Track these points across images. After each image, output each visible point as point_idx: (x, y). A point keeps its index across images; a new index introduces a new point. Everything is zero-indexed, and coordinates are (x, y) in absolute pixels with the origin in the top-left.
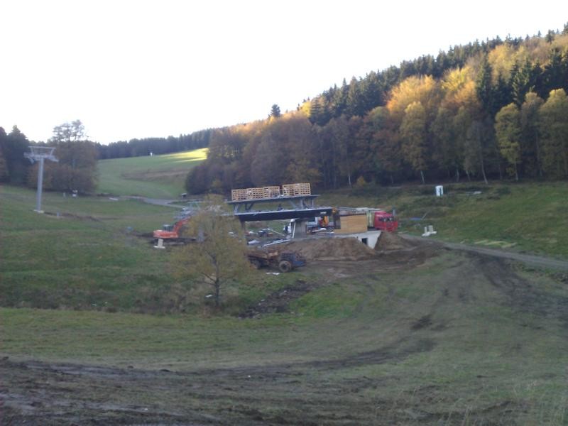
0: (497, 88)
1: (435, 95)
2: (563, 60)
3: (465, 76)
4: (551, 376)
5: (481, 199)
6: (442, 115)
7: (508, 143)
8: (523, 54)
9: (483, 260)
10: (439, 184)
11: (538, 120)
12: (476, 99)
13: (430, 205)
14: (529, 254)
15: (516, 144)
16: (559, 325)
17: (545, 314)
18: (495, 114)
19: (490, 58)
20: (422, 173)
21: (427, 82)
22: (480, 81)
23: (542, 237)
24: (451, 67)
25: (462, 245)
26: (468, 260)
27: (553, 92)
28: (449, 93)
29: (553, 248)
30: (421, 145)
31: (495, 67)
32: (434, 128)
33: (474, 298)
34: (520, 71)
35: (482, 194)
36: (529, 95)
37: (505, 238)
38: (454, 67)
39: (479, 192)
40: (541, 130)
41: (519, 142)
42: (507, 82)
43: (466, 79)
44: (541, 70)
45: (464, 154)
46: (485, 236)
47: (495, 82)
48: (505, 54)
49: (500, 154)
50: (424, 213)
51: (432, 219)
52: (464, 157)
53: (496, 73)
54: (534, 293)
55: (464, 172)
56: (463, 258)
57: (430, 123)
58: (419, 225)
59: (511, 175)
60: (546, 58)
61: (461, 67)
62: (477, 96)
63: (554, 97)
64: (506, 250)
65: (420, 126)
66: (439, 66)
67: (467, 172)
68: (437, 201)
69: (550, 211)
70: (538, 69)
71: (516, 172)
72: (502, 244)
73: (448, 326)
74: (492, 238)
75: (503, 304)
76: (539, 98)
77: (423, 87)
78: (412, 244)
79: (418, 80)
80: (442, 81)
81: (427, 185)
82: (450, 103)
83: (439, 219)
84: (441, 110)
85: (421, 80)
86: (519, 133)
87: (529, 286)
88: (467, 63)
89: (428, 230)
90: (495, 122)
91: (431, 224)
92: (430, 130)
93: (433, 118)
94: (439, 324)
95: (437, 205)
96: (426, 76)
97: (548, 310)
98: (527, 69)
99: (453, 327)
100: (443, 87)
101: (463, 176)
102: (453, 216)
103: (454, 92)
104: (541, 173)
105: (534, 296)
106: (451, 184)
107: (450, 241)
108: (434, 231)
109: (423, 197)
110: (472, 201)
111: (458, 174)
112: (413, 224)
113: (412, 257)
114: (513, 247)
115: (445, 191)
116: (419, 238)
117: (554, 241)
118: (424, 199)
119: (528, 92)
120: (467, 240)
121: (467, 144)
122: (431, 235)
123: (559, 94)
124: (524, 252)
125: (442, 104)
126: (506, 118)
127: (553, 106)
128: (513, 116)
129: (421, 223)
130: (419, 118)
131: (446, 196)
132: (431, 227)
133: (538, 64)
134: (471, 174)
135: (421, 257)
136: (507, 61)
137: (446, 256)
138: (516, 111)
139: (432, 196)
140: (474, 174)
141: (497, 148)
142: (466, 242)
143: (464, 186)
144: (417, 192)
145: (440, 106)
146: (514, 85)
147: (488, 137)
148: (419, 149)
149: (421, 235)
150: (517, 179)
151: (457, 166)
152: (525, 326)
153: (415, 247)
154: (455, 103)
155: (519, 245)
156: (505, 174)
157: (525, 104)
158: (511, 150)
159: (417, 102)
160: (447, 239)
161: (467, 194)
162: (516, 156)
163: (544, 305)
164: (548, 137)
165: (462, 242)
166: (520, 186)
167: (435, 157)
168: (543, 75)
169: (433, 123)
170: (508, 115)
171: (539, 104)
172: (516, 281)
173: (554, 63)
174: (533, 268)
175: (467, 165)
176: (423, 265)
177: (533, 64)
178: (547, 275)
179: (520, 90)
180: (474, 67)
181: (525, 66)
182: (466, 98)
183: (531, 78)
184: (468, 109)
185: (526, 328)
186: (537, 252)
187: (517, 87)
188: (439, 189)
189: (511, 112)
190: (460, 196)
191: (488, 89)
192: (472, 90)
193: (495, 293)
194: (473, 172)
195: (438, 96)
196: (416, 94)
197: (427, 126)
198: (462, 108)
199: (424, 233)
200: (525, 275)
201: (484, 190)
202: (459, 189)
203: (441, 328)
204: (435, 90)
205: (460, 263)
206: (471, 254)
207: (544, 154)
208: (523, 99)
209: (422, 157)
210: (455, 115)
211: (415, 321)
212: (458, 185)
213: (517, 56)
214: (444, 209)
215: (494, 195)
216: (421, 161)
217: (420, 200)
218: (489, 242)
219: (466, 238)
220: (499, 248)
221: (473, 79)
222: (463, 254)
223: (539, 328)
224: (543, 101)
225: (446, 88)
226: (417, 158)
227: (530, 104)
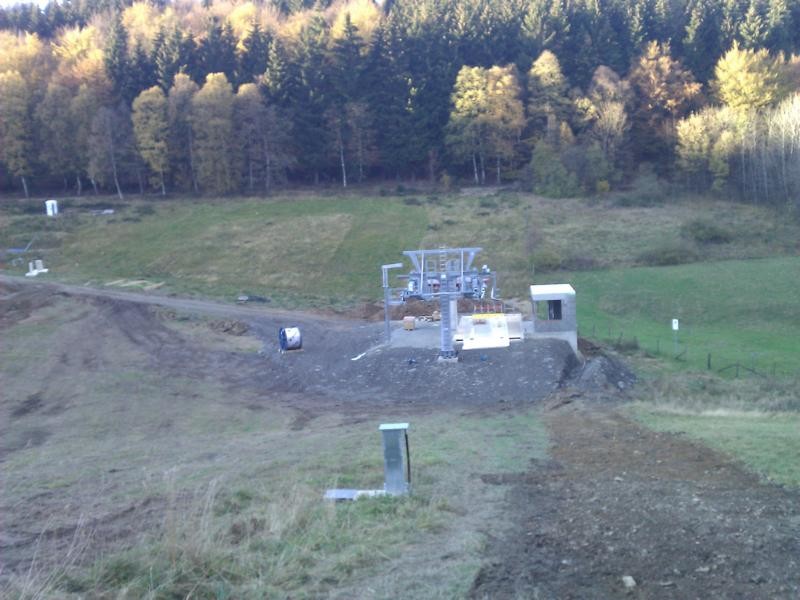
0: (134, 63)
1: (42, 63)
2: (223, 34)
3: (89, 41)
4: (211, 457)
5: (113, 221)
6: (54, 95)
7: (152, 143)
8: (171, 19)
9: (118, 308)
10: (50, 197)
11: (191, 114)
12: (104, 76)
13: (38, 228)
14: (183, 298)
15: (161, 144)
16: (221, 389)
17: (202, 376)
18: (132, 100)
19: (125, 18)
20: (23, 180)
21: (30, 44)
22: (109, 50)
23: (199, 273)
24: (67, 25)
25: (88, 288)
26: (96, 309)
27: (210, 77)
28: (63, 63)
29: (213, 287)
30: (22, 138)
31: (132, 32)
32: (42, 113)
33: (106, 363)
34: (167, 42)
35: (114, 214)
36: (179, 77)
37: (148, 276)
38: (72, 25)
39: (111, 211)
40: (196, 126)
41: (165, 140)
42: (149, 56)
43: (89, 45)
44: (195, 45)
45: (88, 155)
46: (121, 274)
47: (132, 54)
48: (147, 15)
49: (140, 157)
50: (27, 241)
51: (40, 250)
52: (88, 159)
53: (133, 41)
54: (189, 349)
55: (89, 181)
56: (88, 307)
57: (35, 106)
58: (20, 259)
59: (156, 187)
60: (202, 29)
61: (82, 25)
62: (107, 72)
63: (212, 83)
64: (150, 293)
65: (19, 108)
66: (48, 20)
67: (93, 182)
68: (48, 224)
69: (207, 239)
70: (190, 43)
71: (162, 183)
72: (145, 284)
73: (67, 405)
74: (131, 276)
75: (145, 369)
76: (192, 83)
77: (22, 49)
78: (11, 289)
79: (14, 37)
80: (52, 44)
81: (33, 199)
82: (66, 77)
83: (51, 250)
84: (52, 86)
85: (20, 38)
86: (167, 129)
87: (182, 341)
88: (91, 22)
89: (35, 268)
90: (133, 111)
91: (40, 258)
92: (35, 115)
93: (40, 98)
94: (55, 404)
95: (48, 229)
96: (27, 32)
97: (206, 371)
98: (176, 40)
99: (75, 406)
100: (54, 53)
101: (87, 186)
102: (73, 246)
103: (71, 63)
104: (196, 186)
105: (188, 353)
106: (71, 198)
107: (69, 283)
108: (45, 268)
109: (26, 216)
110: (102, 224)
111: (79, 182)
112: (11, 257)
113: (9, 310)
114: (159, 288)
115: (61, 207)
116: (21, 280)
117: (214, 278)
118: (28, 219)
119: (178, 72)
120: (95, 280)
121: (92, 140)
122: (40, 275)
123: (218, 79)
124: (174, 295)
125: (54, 78)
126: (148, 106)
127: (211, 95)
128: (158, 104)
129: (24, 256)
130: (18, 96)
131: (60, 215)
132: (39, 262)
133: (191, 36)
134: (98, 185)
135: (24, 308)
136: (150, 26)
137: (62, 304)
138: (162, 98)
139: (40, 216)
140: (102, 185)
141: (136, 149)
142: (92, 283)
143: (89, 202)
144: (17, 209)
145: (51, 81)
146: (159, 61)
147: (123, 133)
148: (18, 145)
149: (24, 275)
150: (164, 193)
151: (78, 172)
152: (176, 395)
153: (15, 294)
154: (73, 78)
155: (169, 285)
156: (148, 186)
157: (173, 89)
158: (156, 152)
159: (13, 72)
160: (64, 280)
161: (94, 213)
162: (162, 161)
163: (202, 365)
164: (205, 137)
165: (87, 284)
166: (168, 203)
167: (43, 157)
168: (198, 51)
169: (39, 105)
170: (150, 103)
171: (192, 91)
172: (164, 335)
173: (213, 37)
174: (186, 316)
175: (93, 171)
176: (28, 320)
177: (185, 35)
178: (205, 324)
179: (167, 69)
180: (102, 29)
181: (173, 36)
182: (89, 74)
183: (182, 54)
184: (92, 89)
185: (179, 397)
186: (193, 294)
187: (162, 65)
188: (51, 205)
189: (155, 99)
190: (83, 216)
191: (122, 64)
192: (98, 61)
193: (135, 354)
194: (101, 181)
195: (46, 66)
196: (11, 58)
197: (31, 109)
198: (84, 87)
199: (28, 271)
200: (175, 326)
201: (119, 207)
202: (81, 206)
203: (57, 410)
204: (41, 55)
205: (85, 315)
206: (101, 301)
207: (199, 160)
208: (171, 82)
209: (23, 156)
210: (74, 95)
211: (18, 404)
212: (79, 200)
213: (163, 21)
214: (59, 235)
215: (132, 216)
216: (22, 162)
217: (22, 222)
218: (126, 282)
219: (92, 278)
220: (139, 290)
221: (99, 47)
222: (89, 300)
223: (195, 396)
224: (197, 87)
225: (59, 55)
226: (16, 157)
227: (179, 89)
